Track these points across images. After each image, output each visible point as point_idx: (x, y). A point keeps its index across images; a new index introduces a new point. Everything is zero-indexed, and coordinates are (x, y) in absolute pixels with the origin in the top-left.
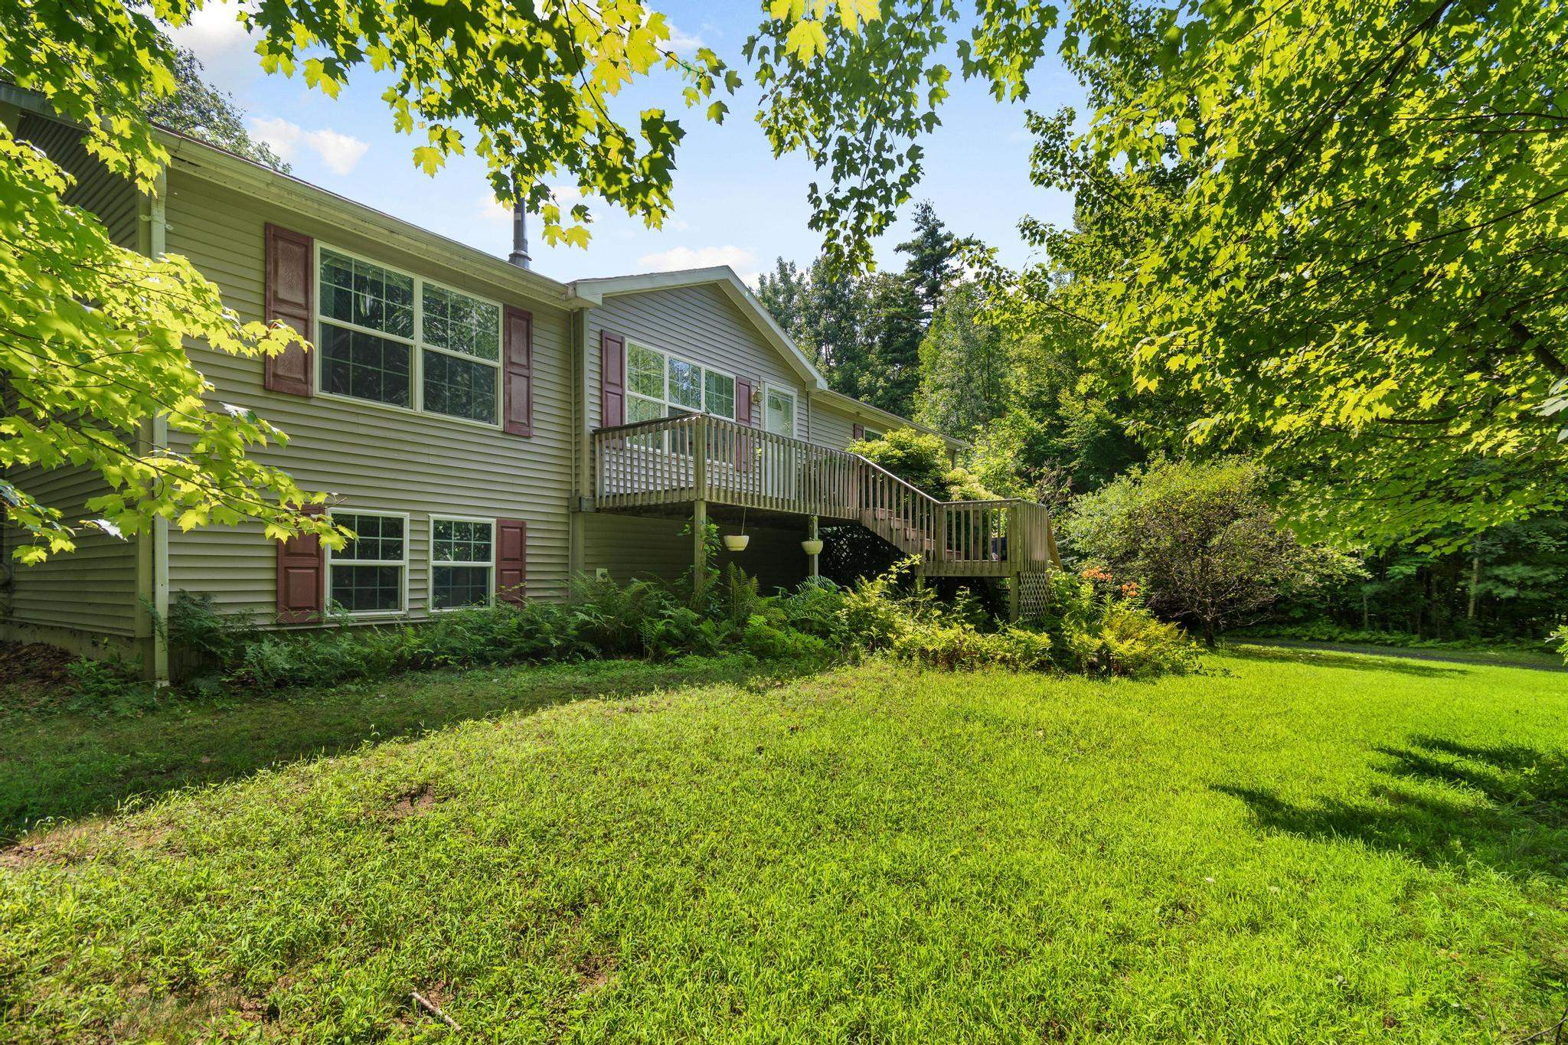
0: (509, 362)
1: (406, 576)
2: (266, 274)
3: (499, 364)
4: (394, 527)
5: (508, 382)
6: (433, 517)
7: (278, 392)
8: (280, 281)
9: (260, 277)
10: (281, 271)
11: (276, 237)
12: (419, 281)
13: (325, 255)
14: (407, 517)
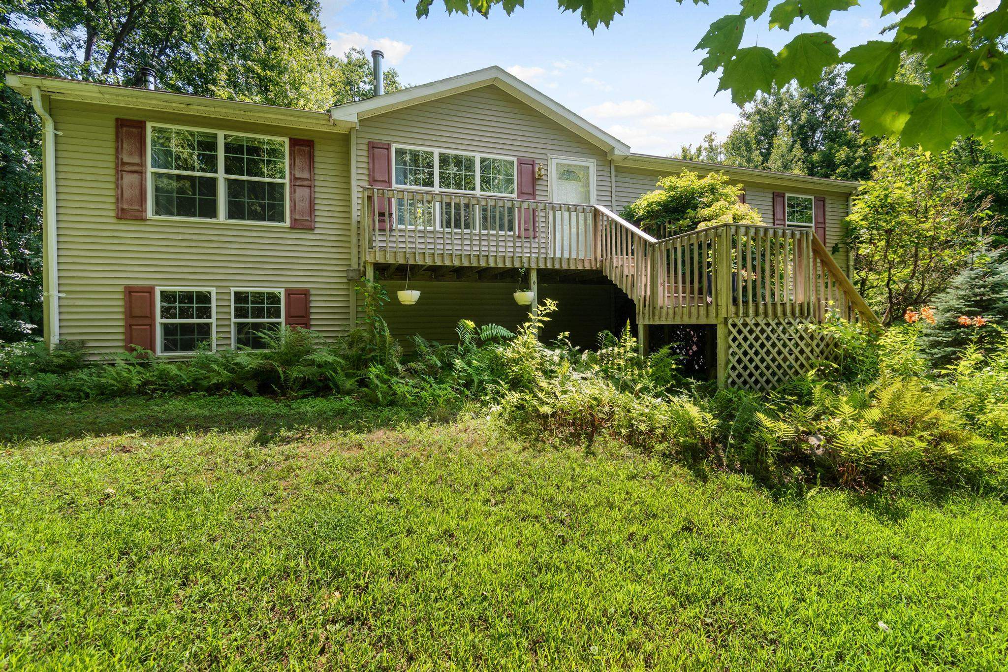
0: (294, 178)
1: (214, 329)
2: (117, 149)
3: (286, 181)
4: (204, 298)
5: (293, 192)
6: (233, 290)
7: (125, 219)
8: (124, 151)
9: (113, 151)
10: (125, 146)
11: (122, 126)
12: (221, 134)
13: (154, 129)
14: (213, 291)
